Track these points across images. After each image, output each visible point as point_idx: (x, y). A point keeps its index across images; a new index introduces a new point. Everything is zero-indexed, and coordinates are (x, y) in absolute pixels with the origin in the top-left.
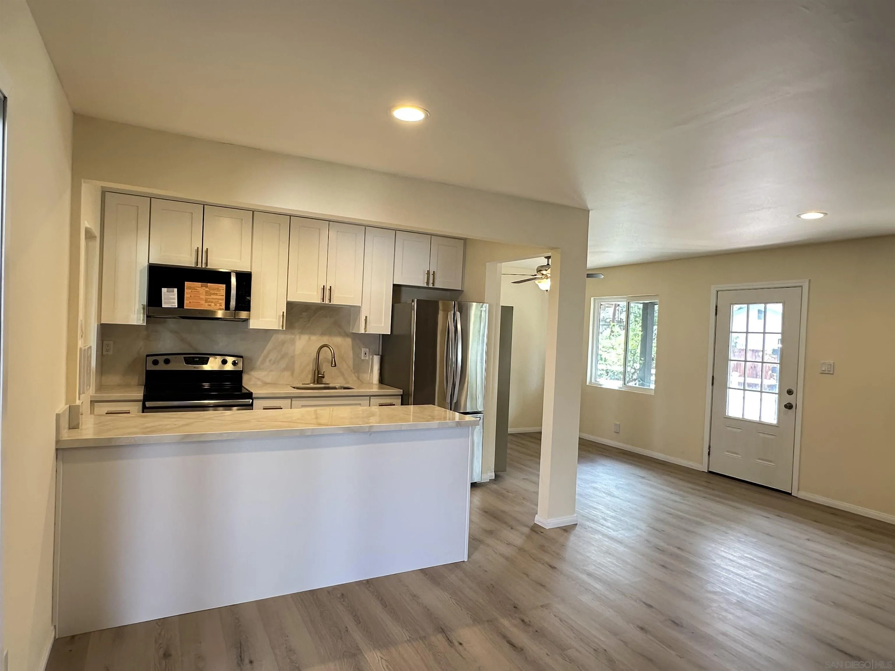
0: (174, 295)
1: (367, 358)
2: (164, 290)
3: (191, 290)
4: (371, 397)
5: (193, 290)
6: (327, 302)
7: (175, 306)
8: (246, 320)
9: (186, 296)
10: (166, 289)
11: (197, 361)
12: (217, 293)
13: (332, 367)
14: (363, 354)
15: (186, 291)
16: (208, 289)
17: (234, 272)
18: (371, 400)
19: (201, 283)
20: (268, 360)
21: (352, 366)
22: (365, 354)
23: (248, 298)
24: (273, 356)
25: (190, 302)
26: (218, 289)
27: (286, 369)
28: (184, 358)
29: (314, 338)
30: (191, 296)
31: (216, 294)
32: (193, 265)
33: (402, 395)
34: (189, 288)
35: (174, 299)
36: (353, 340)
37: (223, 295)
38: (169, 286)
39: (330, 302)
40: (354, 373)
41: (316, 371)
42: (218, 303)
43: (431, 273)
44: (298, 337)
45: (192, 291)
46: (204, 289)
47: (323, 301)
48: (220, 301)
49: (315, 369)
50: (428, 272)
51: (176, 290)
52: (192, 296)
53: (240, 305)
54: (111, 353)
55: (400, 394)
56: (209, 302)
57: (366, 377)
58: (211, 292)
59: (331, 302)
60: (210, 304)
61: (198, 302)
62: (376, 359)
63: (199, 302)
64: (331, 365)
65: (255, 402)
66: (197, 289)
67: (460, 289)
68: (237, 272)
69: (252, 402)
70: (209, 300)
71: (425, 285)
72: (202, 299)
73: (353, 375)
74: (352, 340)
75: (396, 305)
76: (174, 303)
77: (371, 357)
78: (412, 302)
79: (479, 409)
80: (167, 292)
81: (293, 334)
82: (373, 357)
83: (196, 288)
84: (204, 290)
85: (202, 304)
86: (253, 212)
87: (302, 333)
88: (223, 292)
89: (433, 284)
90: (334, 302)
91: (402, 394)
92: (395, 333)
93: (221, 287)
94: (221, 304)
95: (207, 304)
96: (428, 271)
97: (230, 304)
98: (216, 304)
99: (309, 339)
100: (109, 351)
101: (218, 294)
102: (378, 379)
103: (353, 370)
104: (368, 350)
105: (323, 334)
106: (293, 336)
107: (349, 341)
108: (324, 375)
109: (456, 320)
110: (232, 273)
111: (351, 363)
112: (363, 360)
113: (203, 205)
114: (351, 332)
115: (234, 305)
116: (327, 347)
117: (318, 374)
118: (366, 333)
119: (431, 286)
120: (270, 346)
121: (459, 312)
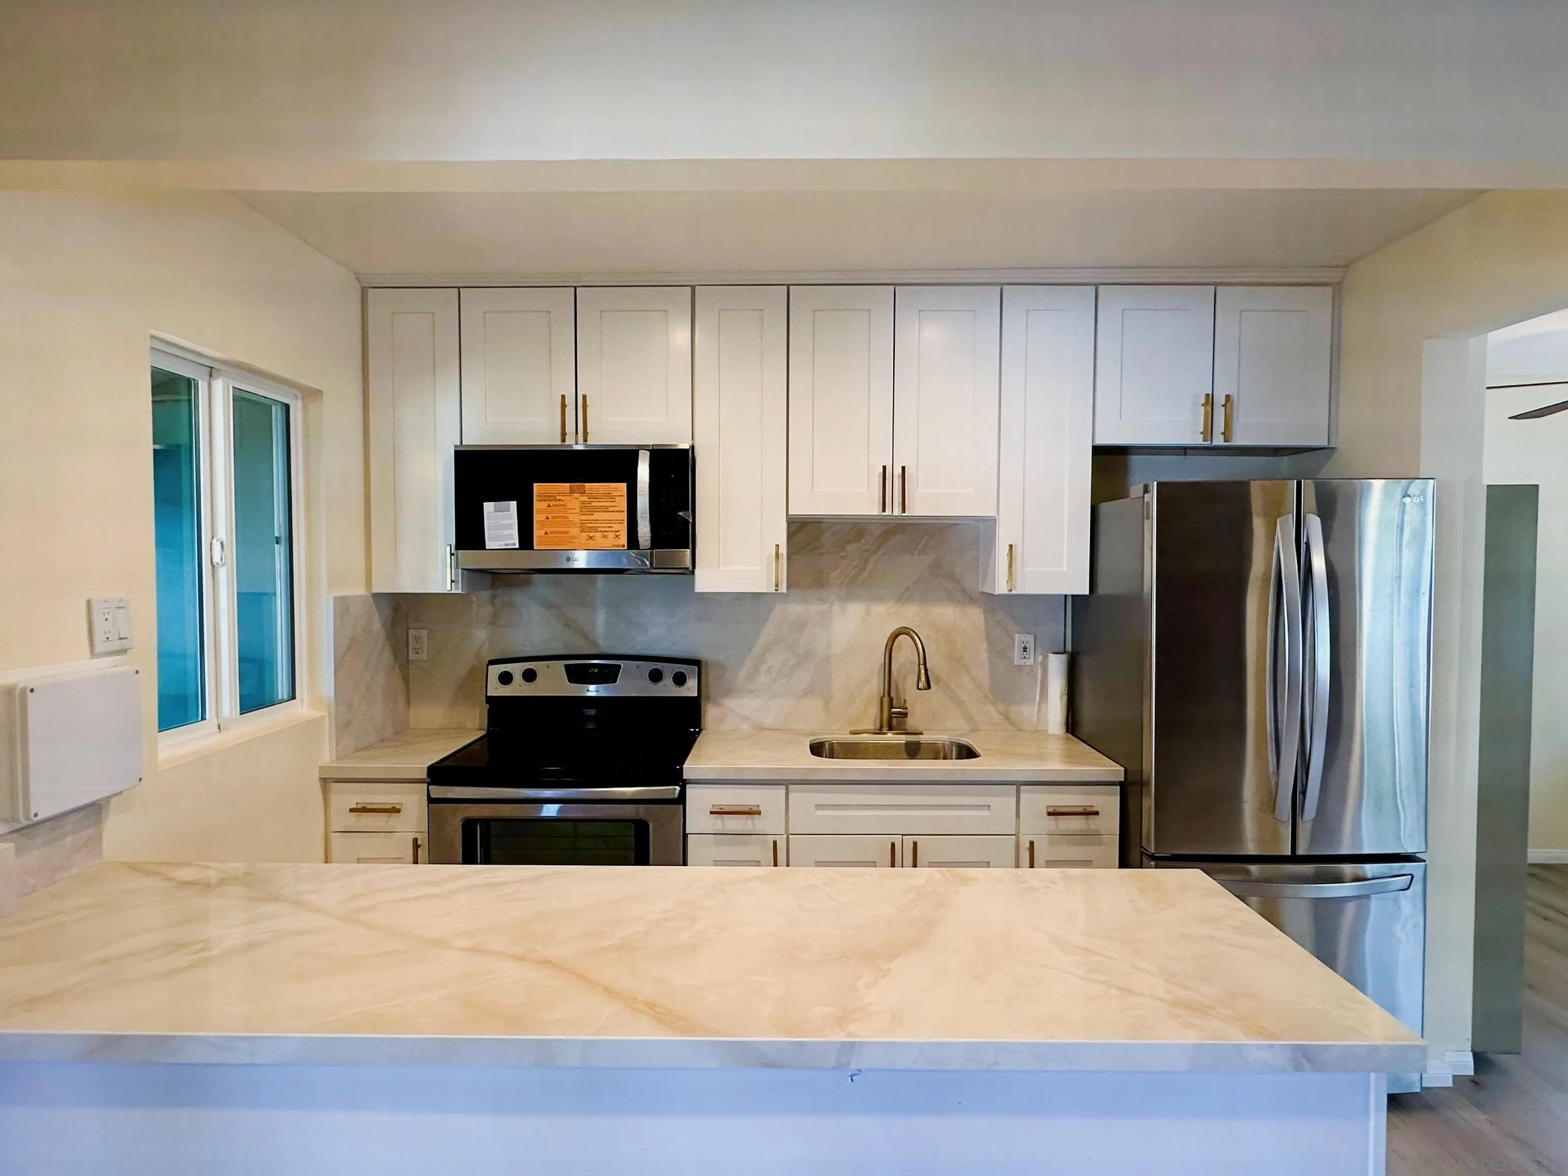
0: (509, 517)
1: (1030, 662)
2: (488, 507)
3: (546, 503)
4: (1023, 787)
5: (551, 503)
6: (897, 511)
7: (514, 544)
8: (691, 572)
9: (537, 517)
10: (493, 503)
11: (593, 673)
12: (607, 507)
13: (920, 691)
14: (1017, 649)
15: (537, 505)
16: (585, 499)
17: (647, 450)
18: (1022, 795)
19: (569, 484)
20: (763, 668)
21: (986, 683)
22: (1025, 649)
23: (680, 514)
24: (775, 659)
25: (546, 533)
26: (610, 497)
27: (808, 692)
28: (566, 666)
29: (879, 609)
30: (548, 518)
31: (606, 510)
32: (557, 441)
33: (1121, 784)
34: (544, 498)
35: (509, 526)
36: (989, 612)
37: (623, 512)
38: (499, 496)
39: (904, 511)
40: (993, 703)
41: (886, 699)
42: (611, 531)
43: (1220, 400)
44: (836, 608)
45: (549, 506)
46: (576, 498)
47: (884, 510)
48: (616, 527)
49: (882, 695)
50: (1210, 400)
51: (513, 505)
52: (550, 516)
53: (664, 533)
54: (424, 656)
55: (1119, 780)
56: (591, 529)
57: (1027, 712)
58: (593, 504)
59: (906, 511)
60: (591, 535)
61: (564, 533)
62: (1057, 666)
63: (567, 532)
64: (918, 685)
65: (690, 791)
66: (559, 500)
67: (1324, 443)
68: (654, 448)
69: (683, 793)
70: (589, 525)
71: (1199, 441)
72: (575, 524)
73: (991, 708)
74: (986, 612)
75: (1104, 507)
76: (511, 536)
77: (1040, 658)
78: (1144, 493)
79: (1408, 849)
80: (495, 511)
81: (823, 601)
82: (1045, 658)
83: (558, 498)
84: (578, 501)
85: (574, 537)
86: (693, 288)
87: (849, 597)
88: (623, 504)
89: (1227, 434)
90: (919, 508)
91: (1123, 780)
92: (1103, 589)
93: (616, 489)
94: (617, 534)
95: (584, 535)
96: (1208, 395)
97: (637, 532)
98: (605, 533)
99: (868, 613)
100: (420, 651)
101: (611, 509)
102: (1064, 720)
103: (989, 695)
104: (1030, 638)
105: (905, 597)
106: (825, 607)
107: (976, 614)
108: (906, 709)
109: (1308, 544)
110: (640, 452)
111: (983, 673)
112: (1017, 666)
113: (573, 288)
114: (981, 590)
115: (649, 535)
116: (907, 635)
117: (891, 706)
118: (1013, 592)
119: (1218, 441)
120: (767, 634)
121: (1319, 516)
